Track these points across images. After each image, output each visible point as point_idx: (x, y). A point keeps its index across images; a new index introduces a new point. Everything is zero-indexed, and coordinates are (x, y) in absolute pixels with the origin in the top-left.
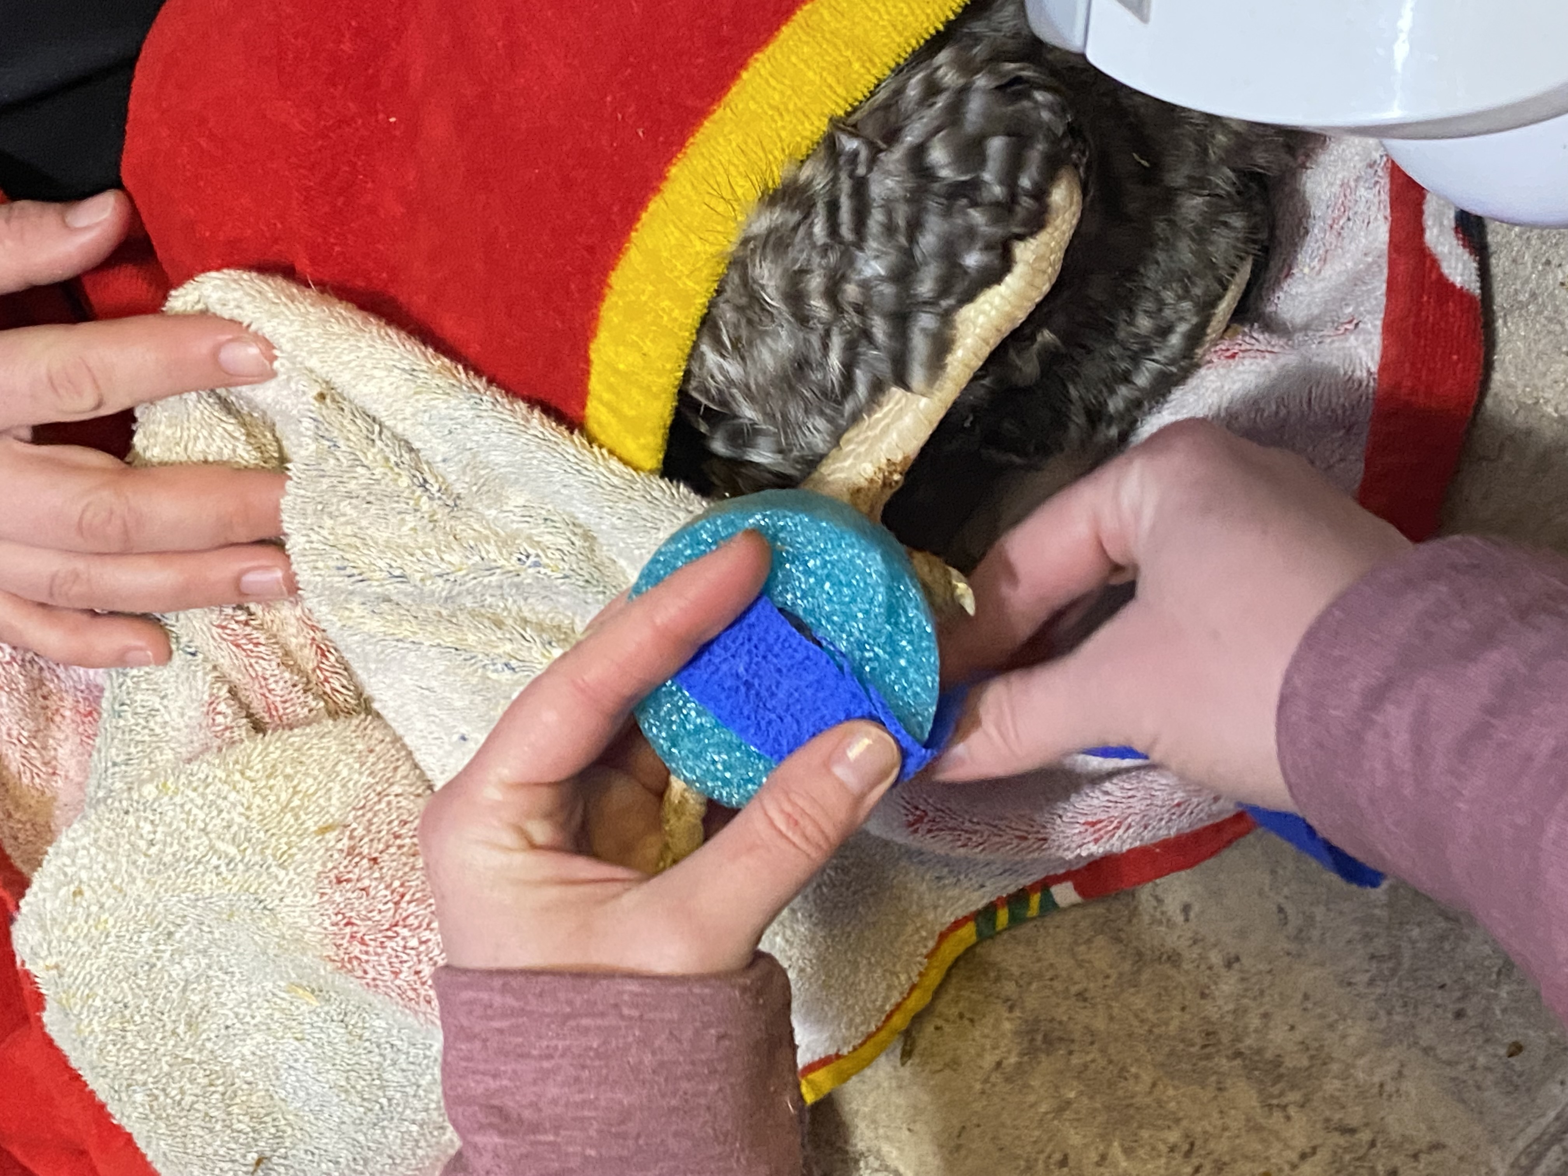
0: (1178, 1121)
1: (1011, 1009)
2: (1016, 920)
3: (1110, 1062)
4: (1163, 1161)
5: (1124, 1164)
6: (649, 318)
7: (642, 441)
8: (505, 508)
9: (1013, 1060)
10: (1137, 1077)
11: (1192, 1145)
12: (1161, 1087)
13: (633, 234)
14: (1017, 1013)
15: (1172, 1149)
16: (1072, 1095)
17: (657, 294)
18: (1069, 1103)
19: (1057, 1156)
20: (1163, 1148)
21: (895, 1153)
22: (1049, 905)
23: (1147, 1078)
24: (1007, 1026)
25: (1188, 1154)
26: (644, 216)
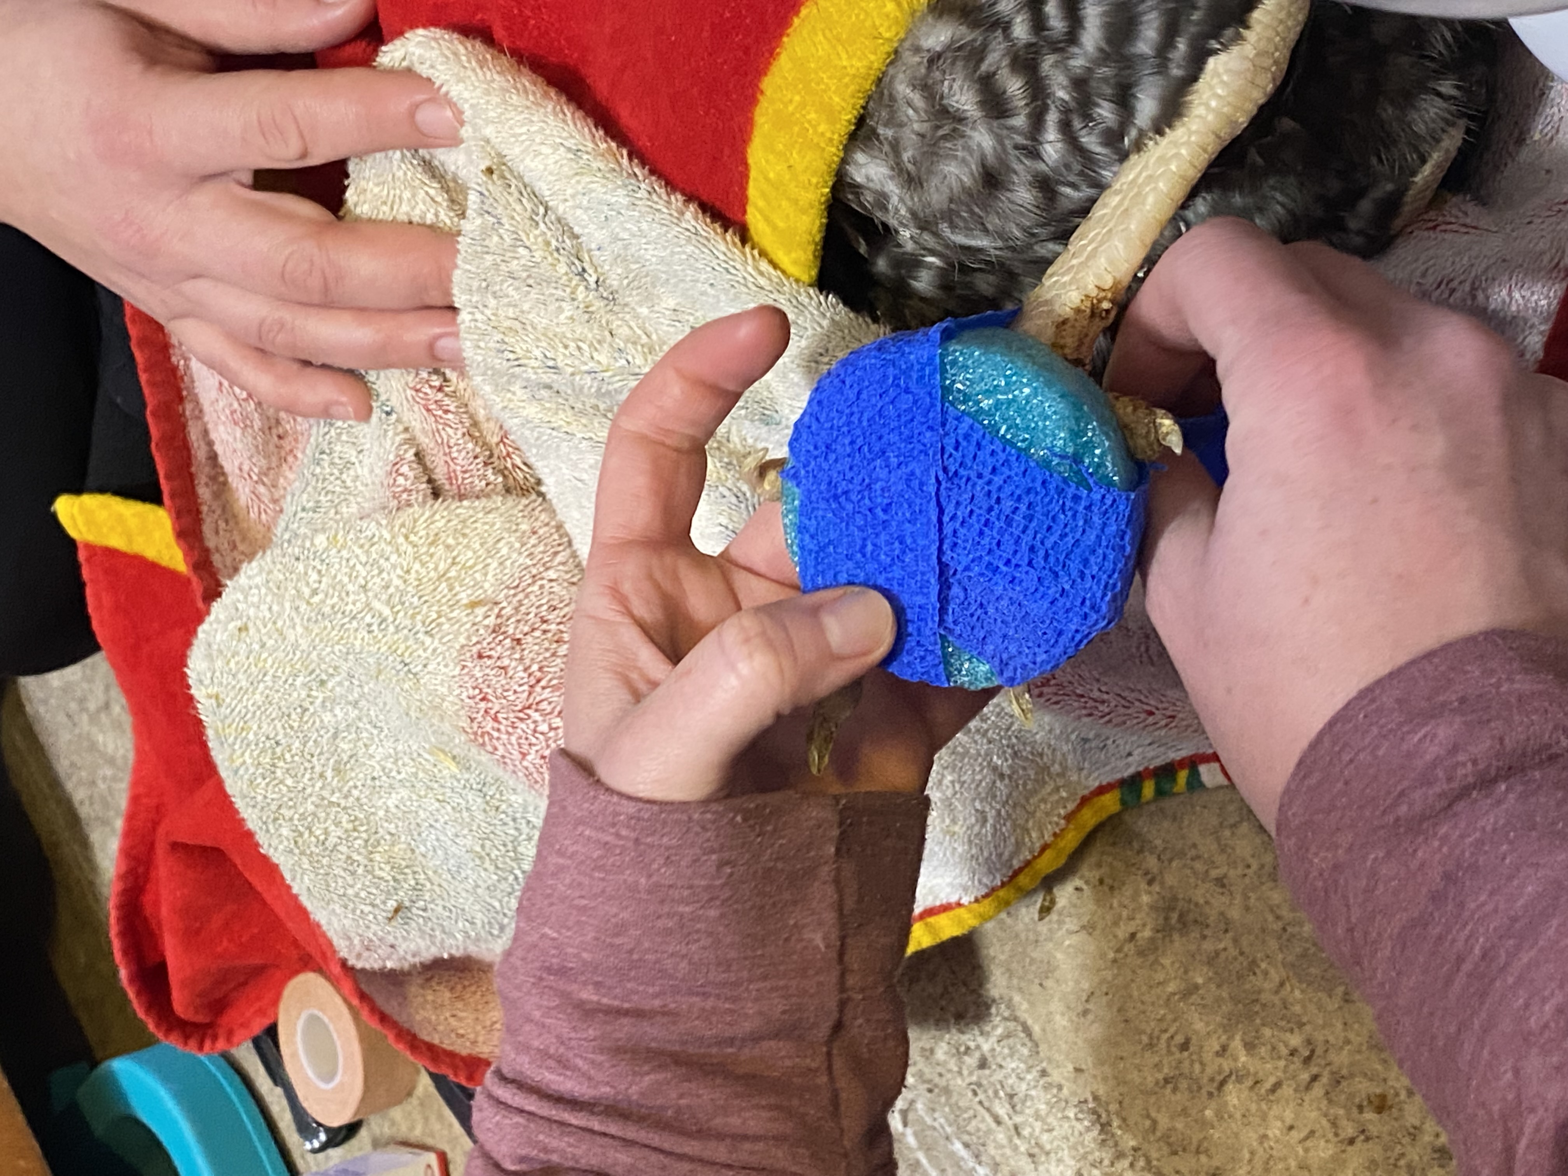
0: (1301, 1025)
1: (1150, 883)
2: (1160, 793)
3: (1242, 953)
4: (1282, 1063)
5: (1243, 1059)
6: (796, 129)
7: (793, 255)
8: (656, 308)
9: (1147, 933)
10: (1266, 973)
11: (1313, 1052)
12: (1288, 987)
13: (785, 39)
14: (1156, 888)
15: (1293, 1053)
16: (1200, 981)
17: (803, 105)
18: (1197, 987)
19: (1179, 1039)
20: (1284, 1051)
21: (1025, 1006)
22: (1195, 783)
23: (1275, 976)
24: (1145, 899)
25: (1307, 1060)
26: (796, 21)
